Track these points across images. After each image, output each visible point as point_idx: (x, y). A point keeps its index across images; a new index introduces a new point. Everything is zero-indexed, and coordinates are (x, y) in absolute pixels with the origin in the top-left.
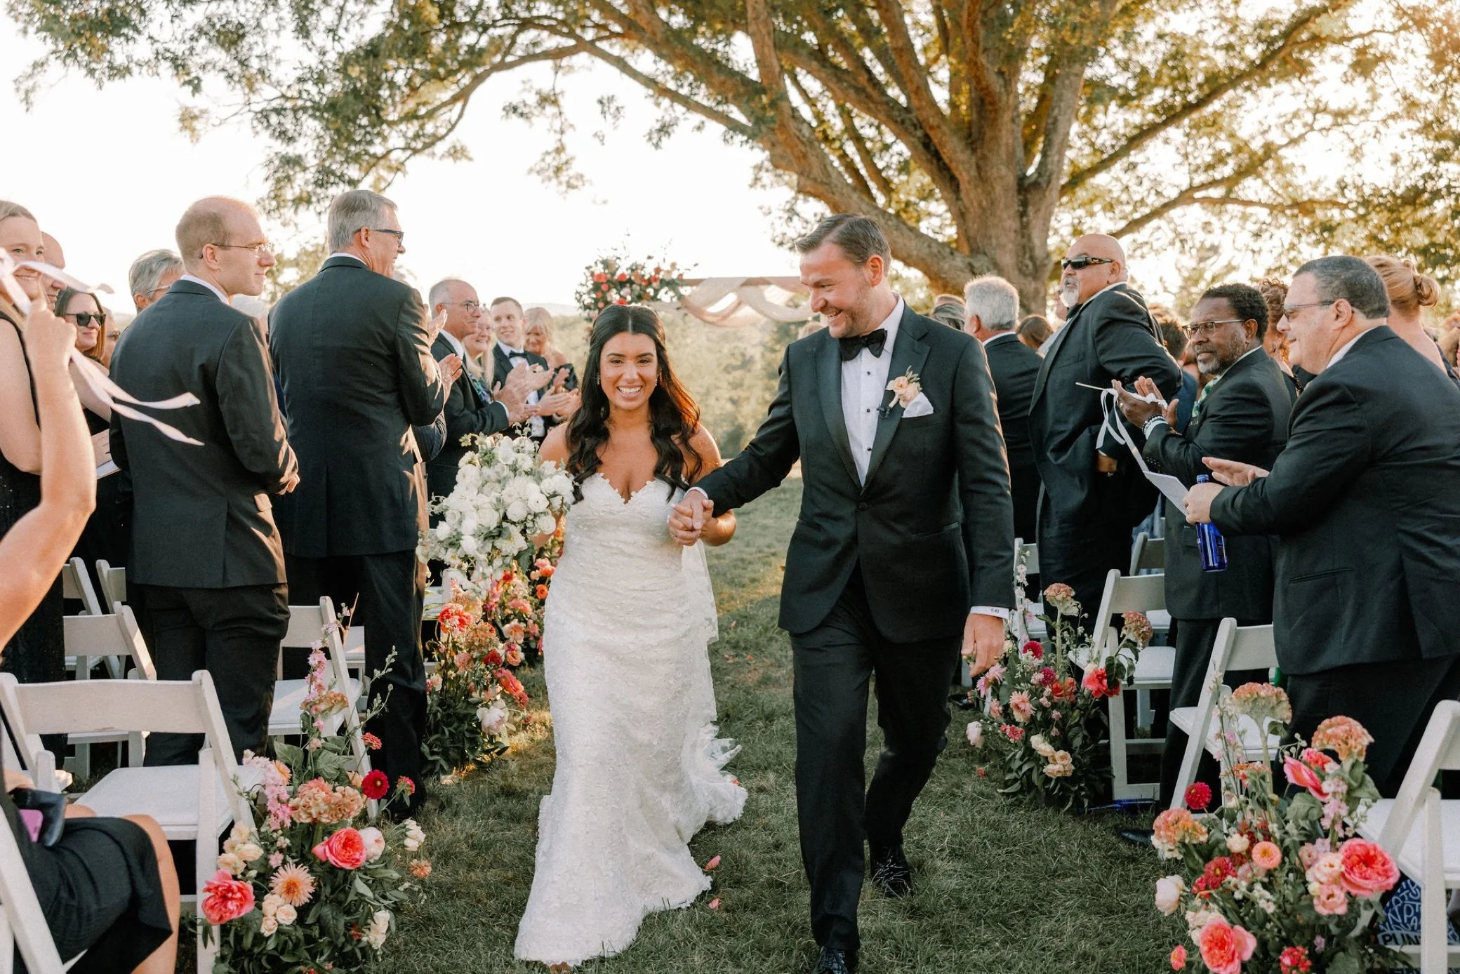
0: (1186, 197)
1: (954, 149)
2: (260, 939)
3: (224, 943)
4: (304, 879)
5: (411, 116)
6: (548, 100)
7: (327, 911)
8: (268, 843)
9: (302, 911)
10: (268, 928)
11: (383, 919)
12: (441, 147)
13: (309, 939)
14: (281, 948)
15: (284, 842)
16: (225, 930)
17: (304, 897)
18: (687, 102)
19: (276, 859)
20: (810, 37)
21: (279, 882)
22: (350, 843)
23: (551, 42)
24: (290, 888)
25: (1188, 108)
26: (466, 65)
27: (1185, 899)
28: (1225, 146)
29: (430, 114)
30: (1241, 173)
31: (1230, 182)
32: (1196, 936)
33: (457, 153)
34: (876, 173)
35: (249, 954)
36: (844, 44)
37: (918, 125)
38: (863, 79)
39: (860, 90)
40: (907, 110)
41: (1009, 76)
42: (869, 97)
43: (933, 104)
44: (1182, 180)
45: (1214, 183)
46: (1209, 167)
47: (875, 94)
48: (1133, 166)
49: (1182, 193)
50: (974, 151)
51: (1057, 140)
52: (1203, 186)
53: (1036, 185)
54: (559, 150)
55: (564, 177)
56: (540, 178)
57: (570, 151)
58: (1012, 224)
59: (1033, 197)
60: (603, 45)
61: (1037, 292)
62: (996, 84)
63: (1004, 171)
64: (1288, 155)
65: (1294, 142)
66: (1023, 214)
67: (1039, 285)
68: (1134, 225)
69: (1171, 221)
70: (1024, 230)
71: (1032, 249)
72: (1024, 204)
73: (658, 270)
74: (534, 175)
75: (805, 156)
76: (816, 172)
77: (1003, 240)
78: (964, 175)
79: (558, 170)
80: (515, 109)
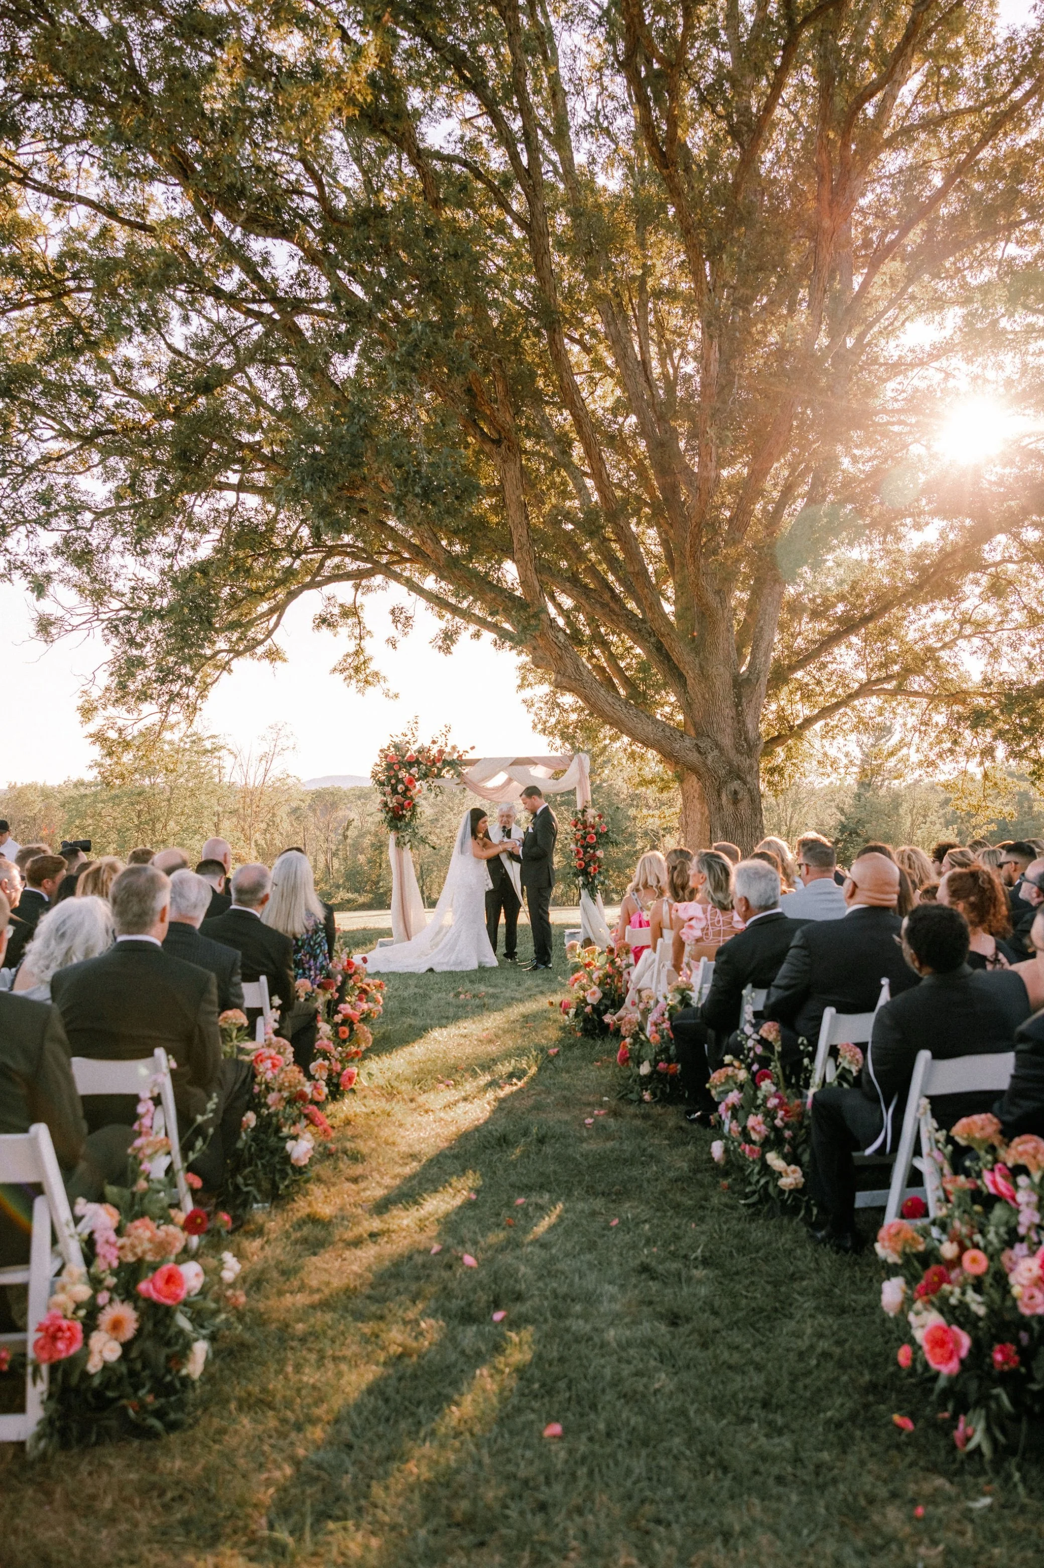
0: (865, 690)
1: (681, 653)
2: (86, 1376)
3: (52, 1380)
4: (126, 1313)
5: (233, 626)
6: (350, 612)
7: (149, 1345)
8: (95, 1282)
9: (126, 1346)
10: (94, 1366)
11: (201, 1349)
12: (260, 650)
13: (132, 1373)
14: (107, 1384)
15: (111, 1281)
16: (53, 1369)
17: (129, 1330)
18: (466, 615)
19: (103, 1298)
20: (564, 564)
21: (105, 1318)
22: (171, 1279)
23: (352, 565)
24: (116, 1325)
25: (865, 620)
26: (280, 583)
27: (908, 1302)
28: (894, 647)
29: (251, 623)
30: (907, 671)
31: (900, 678)
32: (919, 1335)
33: (274, 655)
34: (620, 671)
35: (77, 1391)
36: (592, 570)
37: (652, 633)
38: (607, 596)
39: (604, 605)
40: (643, 621)
41: (722, 594)
42: (612, 611)
43: (664, 615)
44: (861, 675)
45: (889, 678)
46: (883, 665)
47: (617, 609)
48: (824, 666)
49: (862, 686)
50: (698, 654)
51: (763, 645)
52: (879, 681)
53: (748, 680)
54: (358, 652)
55: (362, 676)
56: (342, 676)
57: (368, 652)
58: (729, 712)
59: (746, 691)
60: (397, 568)
61: (751, 767)
62: (712, 599)
63: (722, 669)
64: (944, 655)
65: (945, 646)
66: (738, 705)
67: (753, 761)
68: (826, 712)
69: (854, 709)
70: (739, 717)
71: (746, 733)
72: (739, 696)
73: (441, 752)
74: (337, 674)
75: (561, 658)
76: (570, 670)
77: (723, 725)
78: (690, 675)
79: (357, 670)
80: (324, 621)
